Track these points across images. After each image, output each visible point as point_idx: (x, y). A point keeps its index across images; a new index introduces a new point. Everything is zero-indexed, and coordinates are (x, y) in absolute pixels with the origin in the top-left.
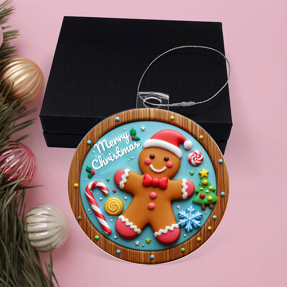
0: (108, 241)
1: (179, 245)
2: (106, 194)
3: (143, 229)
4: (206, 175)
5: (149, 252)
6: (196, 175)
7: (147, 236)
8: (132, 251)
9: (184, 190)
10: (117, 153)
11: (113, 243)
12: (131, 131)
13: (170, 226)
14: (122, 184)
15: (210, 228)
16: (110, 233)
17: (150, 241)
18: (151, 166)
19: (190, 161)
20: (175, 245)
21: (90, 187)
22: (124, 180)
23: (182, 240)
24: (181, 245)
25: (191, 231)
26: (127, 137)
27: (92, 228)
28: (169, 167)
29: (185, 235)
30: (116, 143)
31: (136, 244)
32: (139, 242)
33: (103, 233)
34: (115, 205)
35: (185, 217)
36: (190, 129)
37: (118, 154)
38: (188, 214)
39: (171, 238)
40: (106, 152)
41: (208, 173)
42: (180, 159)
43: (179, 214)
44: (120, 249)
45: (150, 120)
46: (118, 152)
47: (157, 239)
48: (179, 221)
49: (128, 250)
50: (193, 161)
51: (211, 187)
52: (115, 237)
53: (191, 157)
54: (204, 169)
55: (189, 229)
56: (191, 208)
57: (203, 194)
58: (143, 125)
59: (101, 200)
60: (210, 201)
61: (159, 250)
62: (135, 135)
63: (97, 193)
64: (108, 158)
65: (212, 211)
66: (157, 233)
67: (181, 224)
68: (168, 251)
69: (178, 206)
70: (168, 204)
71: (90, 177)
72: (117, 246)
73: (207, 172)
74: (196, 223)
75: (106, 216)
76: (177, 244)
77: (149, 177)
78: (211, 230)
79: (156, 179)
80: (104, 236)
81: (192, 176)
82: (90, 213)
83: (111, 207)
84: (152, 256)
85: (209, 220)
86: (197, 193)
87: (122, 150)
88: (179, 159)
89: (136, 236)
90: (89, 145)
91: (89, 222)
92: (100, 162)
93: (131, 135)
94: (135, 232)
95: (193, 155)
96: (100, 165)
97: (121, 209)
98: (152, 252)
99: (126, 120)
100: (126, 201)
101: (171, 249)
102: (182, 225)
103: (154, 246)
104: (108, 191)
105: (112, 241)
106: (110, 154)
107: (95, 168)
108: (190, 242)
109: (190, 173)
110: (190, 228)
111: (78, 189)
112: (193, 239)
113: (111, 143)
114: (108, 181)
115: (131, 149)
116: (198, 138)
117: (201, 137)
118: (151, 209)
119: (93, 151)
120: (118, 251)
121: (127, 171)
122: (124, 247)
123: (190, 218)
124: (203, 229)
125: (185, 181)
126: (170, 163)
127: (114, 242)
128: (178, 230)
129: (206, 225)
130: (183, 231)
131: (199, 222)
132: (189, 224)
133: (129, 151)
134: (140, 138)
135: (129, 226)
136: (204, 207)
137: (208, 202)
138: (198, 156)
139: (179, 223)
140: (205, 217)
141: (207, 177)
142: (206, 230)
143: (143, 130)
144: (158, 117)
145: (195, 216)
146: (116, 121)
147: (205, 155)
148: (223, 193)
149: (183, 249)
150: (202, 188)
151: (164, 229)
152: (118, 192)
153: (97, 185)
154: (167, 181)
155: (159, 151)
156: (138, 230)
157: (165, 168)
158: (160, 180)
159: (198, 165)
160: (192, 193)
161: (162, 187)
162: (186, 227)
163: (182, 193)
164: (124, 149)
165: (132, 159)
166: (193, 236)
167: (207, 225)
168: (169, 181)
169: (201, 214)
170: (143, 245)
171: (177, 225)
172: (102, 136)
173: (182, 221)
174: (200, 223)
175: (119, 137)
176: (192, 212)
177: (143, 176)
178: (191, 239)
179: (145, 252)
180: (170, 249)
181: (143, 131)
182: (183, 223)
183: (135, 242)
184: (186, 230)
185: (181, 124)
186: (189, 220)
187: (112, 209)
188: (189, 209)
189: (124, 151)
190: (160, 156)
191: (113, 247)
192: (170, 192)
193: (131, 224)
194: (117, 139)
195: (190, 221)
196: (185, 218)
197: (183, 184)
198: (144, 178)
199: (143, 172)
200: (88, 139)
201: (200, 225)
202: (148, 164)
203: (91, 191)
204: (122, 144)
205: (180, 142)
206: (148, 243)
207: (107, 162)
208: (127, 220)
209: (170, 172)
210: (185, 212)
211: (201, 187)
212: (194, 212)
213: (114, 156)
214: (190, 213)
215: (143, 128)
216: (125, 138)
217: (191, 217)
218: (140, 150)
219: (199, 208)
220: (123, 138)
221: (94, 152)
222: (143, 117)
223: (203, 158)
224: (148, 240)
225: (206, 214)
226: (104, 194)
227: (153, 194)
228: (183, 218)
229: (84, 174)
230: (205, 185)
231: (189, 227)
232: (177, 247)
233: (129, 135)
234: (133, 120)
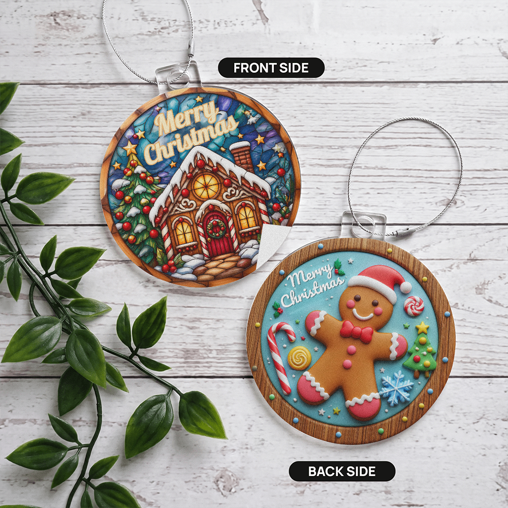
0: (285, 403)
1: (376, 423)
2: (292, 340)
3: (331, 395)
4: (425, 331)
5: (335, 427)
6: (412, 329)
7: (336, 405)
8: (314, 422)
9: (393, 348)
10: (313, 289)
11: (290, 408)
12: (335, 263)
13: (368, 394)
14: (314, 330)
15: (422, 405)
16: (289, 394)
17: (339, 412)
18: (355, 310)
19: (405, 309)
20: (370, 423)
21: (274, 329)
22: (318, 325)
23: (381, 416)
24: (379, 424)
25: (395, 405)
26: (329, 270)
27: (268, 383)
28: (377, 315)
29: (387, 410)
30: (314, 276)
31: (320, 413)
32: (324, 411)
33: (280, 392)
34: (301, 357)
35: (390, 385)
36: (411, 267)
37: (315, 291)
38: (394, 382)
39: (368, 411)
40: (301, 287)
41: (428, 329)
42: (394, 305)
43: (382, 380)
44: (298, 417)
45: (361, 250)
46: (315, 288)
47: (349, 410)
48: (381, 390)
49: (309, 420)
50: (409, 310)
51: (430, 348)
52: (295, 399)
53: (408, 304)
54: (423, 323)
55: (393, 403)
56: (400, 374)
57: (418, 357)
58: (351, 257)
59: (285, 348)
60: (426, 367)
61: (349, 427)
62: (339, 268)
63: (281, 338)
64: (302, 295)
65: (428, 381)
66: (350, 403)
67: (383, 394)
68: (361, 429)
69: (383, 369)
70: (370, 364)
71: (276, 317)
72: (295, 411)
73: (427, 326)
74: (404, 396)
75: (287, 369)
76: (375, 421)
77: (350, 325)
78: (423, 409)
79: (358, 329)
80: (281, 396)
81: (407, 330)
82: (269, 362)
83: (295, 358)
84: (339, 433)
85: (422, 394)
86: (410, 354)
87: (320, 286)
88: (391, 305)
89: (322, 402)
90: (282, 275)
91: (265, 374)
92: (292, 298)
93: (335, 267)
94: (320, 396)
95: (411, 302)
96: (291, 302)
97: (309, 362)
98: (340, 428)
99: (331, 249)
100: (316, 353)
101: (365, 428)
102: (385, 395)
103: (343, 419)
104: (295, 337)
105: (290, 404)
106: (305, 290)
107: (284, 305)
108: (392, 421)
109: (404, 325)
110: (394, 401)
111: (259, 329)
112: (397, 418)
113: (309, 275)
114: (297, 323)
115: (331, 286)
116: (421, 280)
117: (425, 278)
118: (347, 368)
119: (285, 283)
120: (296, 419)
121: (323, 313)
122: (304, 415)
123: (396, 388)
124: (412, 405)
125: (395, 335)
126: (379, 309)
127: (293, 407)
128: (378, 401)
129: (417, 400)
130: (384, 405)
131: (408, 394)
132: (394, 396)
133: (329, 288)
134: (345, 273)
135: (315, 387)
136: (417, 374)
137: (423, 368)
138: (417, 304)
139: (381, 393)
140: (418, 389)
141: (426, 334)
142: (416, 408)
143: (351, 263)
144: (372, 249)
145: (404, 386)
146: (319, 249)
147: (427, 304)
148: (445, 359)
149: (381, 430)
150: (417, 348)
151: (360, 397)
152: (307, 340)
153: (283, 327)
154: (372, 333)
155: (367, 292)
156: (325, 395)
157: (372, 315)
158: (363, 331)
159: (416, 316)
160: (403, 353)
161: (364, 340)
162: (390, 400)
163: (390, 352)
164: (323, 285)
165: (331, 299)
166: (398, 413)
167: (419, 401)
168: (375, 333)
169: (412, 383)
170: (329, 416)
171: (377, 395)
172: (299, 266)
173: (386, 391)
174: (408, 397)
175: (319, 270)
176: (400, 379)
177: (342, 323)
178: (394, 418)
179: (331, 426)
180: (363, 426)
181: (350, 265)
182: (386, 393)
183: (320, 411)
184: (389, 403)
185: (400, 260)
186: (394, 390)
187: (297, 362)
188: (396, 375)
189: (323, 287)
190: (367, 298)
191: (290, 413)
192: (372, 348)
193: (318, 384)
194: (316, 271)
195: (395, 392)
196: (390, 387)
197: (392, 339)
198: (344, 325)
199: (342, 318)
200: (281, 269)
201: (408, 399)
202: (350, 308)
203: (274, 335)
204: (322, 279)
205: (396, 283)
206: (336, 414)
207: (300, 300)
208: (313, 379)
209: (379, 320)
210: (390, 379)
211: (417, 346)
212: (402, 380)
213: (310, 292)
214: (398, 381)
215: (351, 260)
216: (327, 271)
217: (397, 386)
218: (344, 288)
219: (410, 376)
220: (324, 270)
221: (286, 285)
222: (352, 247)
223: (423, 308)
224: (337, 409)
225: (419, 384)
226: (290, 340)
227: (352, 348)
228: (387, 387)
229: (270, 312)
230: (423, 345)
231: (393, 399)
232: (373, 426)
233: (332, 268)
234: (339, 249)
